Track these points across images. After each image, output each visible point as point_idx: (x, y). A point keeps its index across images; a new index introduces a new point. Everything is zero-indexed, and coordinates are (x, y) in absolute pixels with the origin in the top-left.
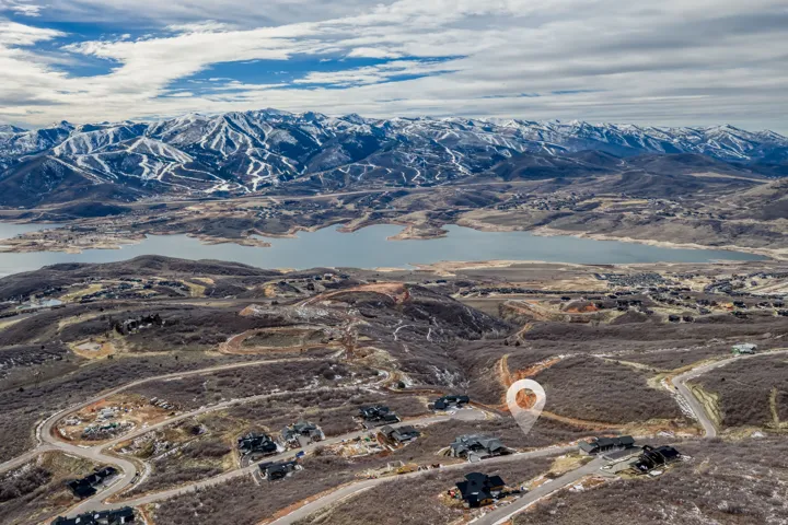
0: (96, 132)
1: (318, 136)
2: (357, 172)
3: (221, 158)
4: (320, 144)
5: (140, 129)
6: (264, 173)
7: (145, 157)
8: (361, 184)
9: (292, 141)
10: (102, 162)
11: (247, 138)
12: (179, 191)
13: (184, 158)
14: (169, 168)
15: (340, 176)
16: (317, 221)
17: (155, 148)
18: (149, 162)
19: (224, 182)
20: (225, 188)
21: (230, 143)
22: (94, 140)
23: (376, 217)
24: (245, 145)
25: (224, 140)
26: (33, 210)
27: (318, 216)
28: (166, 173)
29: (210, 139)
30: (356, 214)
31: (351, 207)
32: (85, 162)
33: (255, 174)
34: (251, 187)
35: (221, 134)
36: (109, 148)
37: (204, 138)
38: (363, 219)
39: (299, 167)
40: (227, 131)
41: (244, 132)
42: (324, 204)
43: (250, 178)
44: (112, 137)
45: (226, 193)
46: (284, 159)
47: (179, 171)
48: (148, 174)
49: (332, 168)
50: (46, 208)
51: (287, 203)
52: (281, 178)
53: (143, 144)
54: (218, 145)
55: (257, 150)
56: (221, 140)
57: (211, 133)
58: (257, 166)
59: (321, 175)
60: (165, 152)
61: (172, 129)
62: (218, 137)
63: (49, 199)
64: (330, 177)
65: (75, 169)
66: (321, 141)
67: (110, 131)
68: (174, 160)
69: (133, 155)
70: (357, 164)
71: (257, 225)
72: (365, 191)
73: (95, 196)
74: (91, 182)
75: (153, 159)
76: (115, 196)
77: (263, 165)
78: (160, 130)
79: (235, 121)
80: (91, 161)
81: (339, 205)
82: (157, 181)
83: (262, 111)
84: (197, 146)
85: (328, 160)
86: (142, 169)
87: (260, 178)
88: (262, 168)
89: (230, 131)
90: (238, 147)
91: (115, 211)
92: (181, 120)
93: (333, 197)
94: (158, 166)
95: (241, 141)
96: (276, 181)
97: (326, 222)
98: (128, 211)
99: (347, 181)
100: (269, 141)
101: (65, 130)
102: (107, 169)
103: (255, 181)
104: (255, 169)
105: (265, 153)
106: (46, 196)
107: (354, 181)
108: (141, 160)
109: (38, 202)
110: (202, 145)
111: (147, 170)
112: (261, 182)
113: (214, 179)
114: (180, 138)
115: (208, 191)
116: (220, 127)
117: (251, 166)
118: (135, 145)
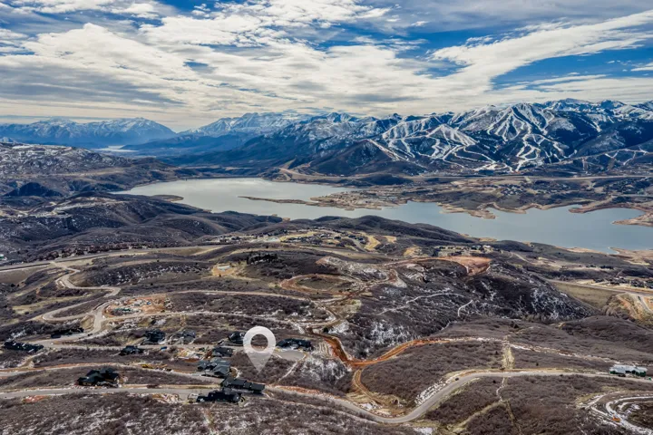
0: (414, 121)
1: (600, 123)
2: (624, 157)
3: (501, 143)
4: (599, 130)
5: (445, 119)
6: (533, 155)
7: (438, 141)
8: (624, 168)
9: (571, 127)
10: (406, 144)
11: (528, 125)
12: (455, 169)
13: (468, 141)
14: (454, 150)
15: (605, 161)
16: (555, 201)
17: (448, 134)
18: (440, 145)
19: (494, 162)
20: (492, 168)
21: (512, 130)
22: (411, 128)
23: (619, 202)
24: (525, 132)
25: (508, 126)
26: (349, 178)
27: (558, 196)
28: (451, 154)
29: (496, 127)
30: (601, 197)
31: (600, 190)
32: (395, 144)
33: (523, 156)
34: (515, 168)
35: (507, 122)
36: (418, 134)
37: (492, 125)
38: (603, 202)
39: (568, 152)
40: (512, 119)
41: (528, 120)
42: (575, 185)
43: (517, 160)
44: (423, 125)
45: (491, 171)
46: (556, 144)
47: (461, 152)
48: (437, 155)
49: (600, 152)
50: (357, 177)
51: (538, 183)
52: (546, 161)
53: (440, 131)
54: (501, 132)
55: (533, 136)
56: (505, 128)
57: (498, 121)
58: (527, 149)
59: (584, 160)
60: (455, 137)
61: (469, 118)
62: (503, 124)
63: (362, 171)
64: (594, 161)
65: (383, 149)
66: (601, 128)
67: (423, 120)
68: (460, 144)
69: (430, 140)
70: (627, 150)
71: (498, 200)
72: (625, 176)
73: (390, 169)
74: (391, 159)
75: (443, 142)
76: (404, 171)
77: (533, 148)
78: (460, 119)
79: (522, 112)
80: (399, 144)
81: (589, 188)
82: (442, 160)
83: (561, 101)
84: (484, 132)
85: (598, 145)
86: (434, 150)
87: (527, 160)
88: (532, 151)
89: (515, 119)
90: (518, 132)
91: (400, 182)
92: (479, 111)
93: (588, 180)
94: (447, 147)
95: (522, 128)
96: (541, 163)
97: (565, 202)
98: (409, 182)
99: (611, 165)
100: (548, 128)
101: (395, 120)
102: (409, 149)
103: (521, 163)
104: (525, 152)
105: (540, 139)
106: (360, 168)
107: (618, 165)
108: (434, 143)
109: (353, 172)
110: (488, 132)
111: (437, 151)
112: (526, 164)
113: (486, 159)
114: (472, 126)
115: (477, 170)
116: (507, 116)
117: (523, 149)
118: (434, 132)
